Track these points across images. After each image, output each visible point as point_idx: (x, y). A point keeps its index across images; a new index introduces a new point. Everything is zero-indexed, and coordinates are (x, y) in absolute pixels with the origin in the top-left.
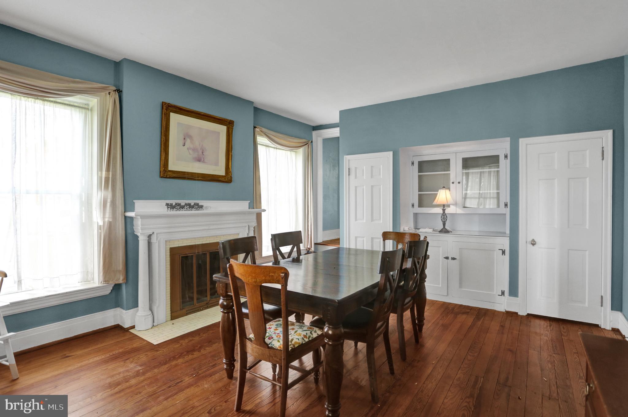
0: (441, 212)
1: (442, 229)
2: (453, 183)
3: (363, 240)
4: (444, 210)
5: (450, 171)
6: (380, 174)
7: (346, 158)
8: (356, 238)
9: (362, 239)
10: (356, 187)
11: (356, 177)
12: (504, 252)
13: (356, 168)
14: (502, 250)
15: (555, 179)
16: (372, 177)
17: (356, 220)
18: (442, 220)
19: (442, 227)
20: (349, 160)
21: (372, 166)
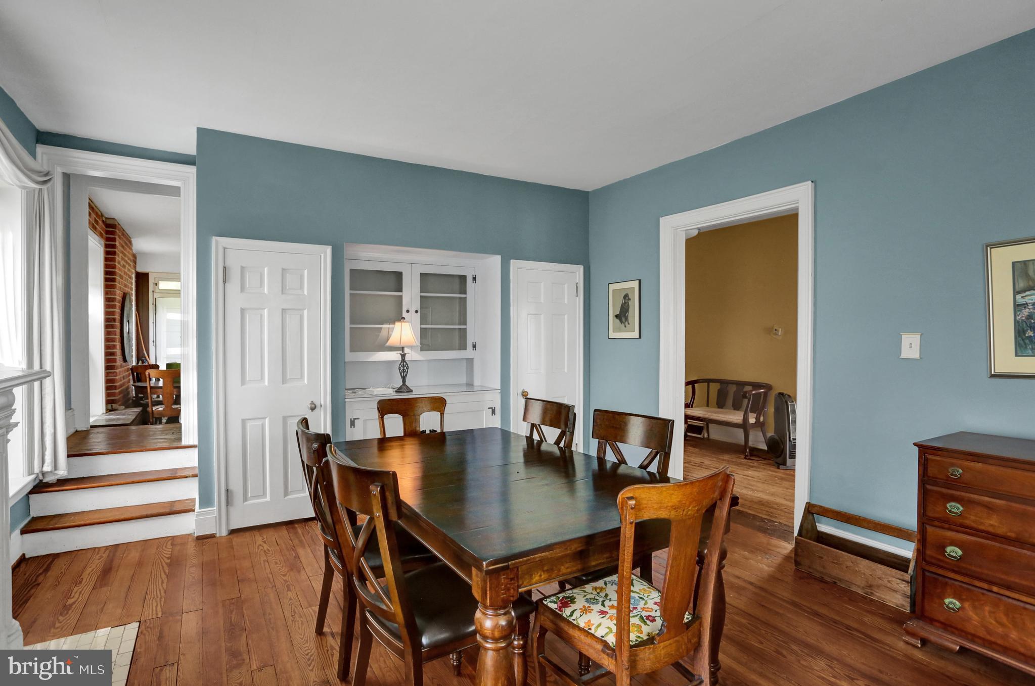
0: (399, 358)
1: (401, 388)
2: (408, 311)
3: (263, 426)
4: (403, 356)
5: (402, 292)
6: (302, 287)
7: (217, 242)
8: (244, 422)
9: (261, 423)
10: (243, 311)
11: (243, 289)
12: (493, 412)
13: (243, 268)
14: (492, 408)
15: (541, 314)
16: (283, 290)
17: (243, 382)
18: (401, 373)
19: (401, 384)
20: (225, 249)
21: (283, 270)
